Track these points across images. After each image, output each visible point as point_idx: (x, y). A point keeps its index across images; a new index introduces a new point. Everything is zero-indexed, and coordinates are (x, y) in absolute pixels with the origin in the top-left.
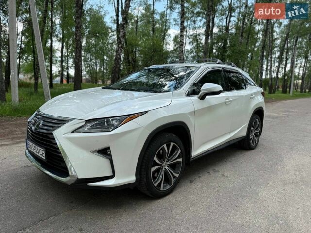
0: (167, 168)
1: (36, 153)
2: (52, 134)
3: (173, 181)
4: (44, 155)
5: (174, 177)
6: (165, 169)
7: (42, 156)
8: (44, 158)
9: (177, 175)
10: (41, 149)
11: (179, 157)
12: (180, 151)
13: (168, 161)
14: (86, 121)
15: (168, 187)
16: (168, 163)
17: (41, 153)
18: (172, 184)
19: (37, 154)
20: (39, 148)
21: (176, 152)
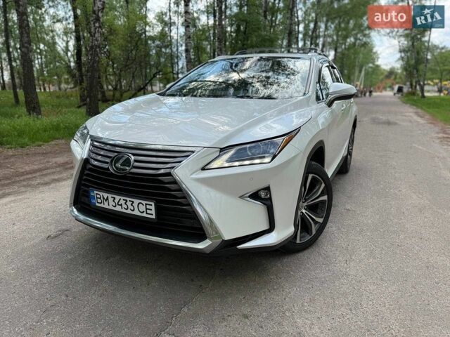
0: (304, 211)
1: (124, 211)
2: (169, 174)
3: (314, 229)
4: (153, 212)
5: (316, 223)
6: (302, 212)
7: (144, 215)
8: (154, 217)
9: (321, 220)
10: (144, 202)
11: (322, 194)
12: (323, 185)
13: (306, 200)
14: (221, 149)
15: (308, 238)
16: (306, 204)
17: (142, 208)
18: (314, 232)
19: (129, 211)
20: (136, 201)
21: (317, 187)
